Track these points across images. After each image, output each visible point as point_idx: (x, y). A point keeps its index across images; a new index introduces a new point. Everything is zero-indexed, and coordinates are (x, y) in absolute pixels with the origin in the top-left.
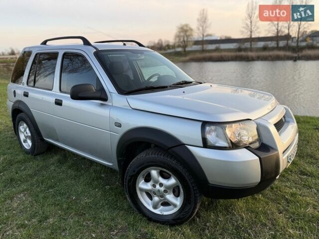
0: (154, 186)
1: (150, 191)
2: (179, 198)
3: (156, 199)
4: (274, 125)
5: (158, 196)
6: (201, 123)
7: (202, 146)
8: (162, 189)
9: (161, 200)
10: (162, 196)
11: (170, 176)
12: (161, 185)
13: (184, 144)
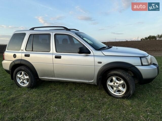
0: (114, 84)
1: (113, 85)
2: (124, 89)
3: (115, 89)
5: (116, 87)
7: (141, 65)
8: (118, 85)
9: (117, 89)
10: (117, 88)
11: (121, 80)
12: (117, 83)
13: (134, 66)
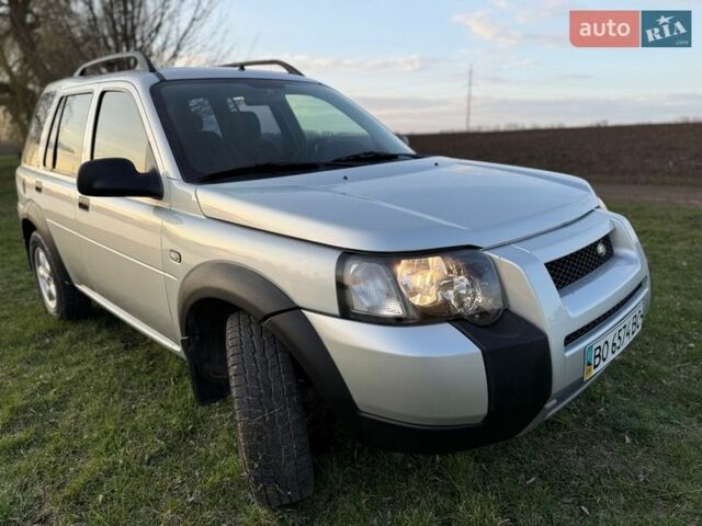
4: (546, 265)
6: (337, 254)
7: (337, 312)
13: (300, 308)
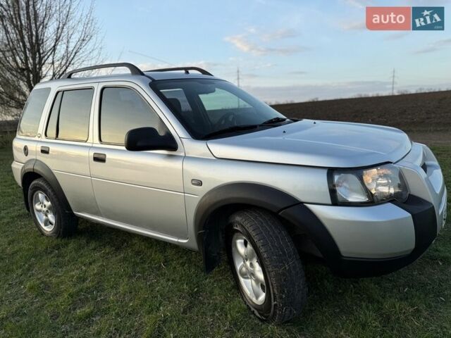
7: (330, 203)
13: (303, 203)
